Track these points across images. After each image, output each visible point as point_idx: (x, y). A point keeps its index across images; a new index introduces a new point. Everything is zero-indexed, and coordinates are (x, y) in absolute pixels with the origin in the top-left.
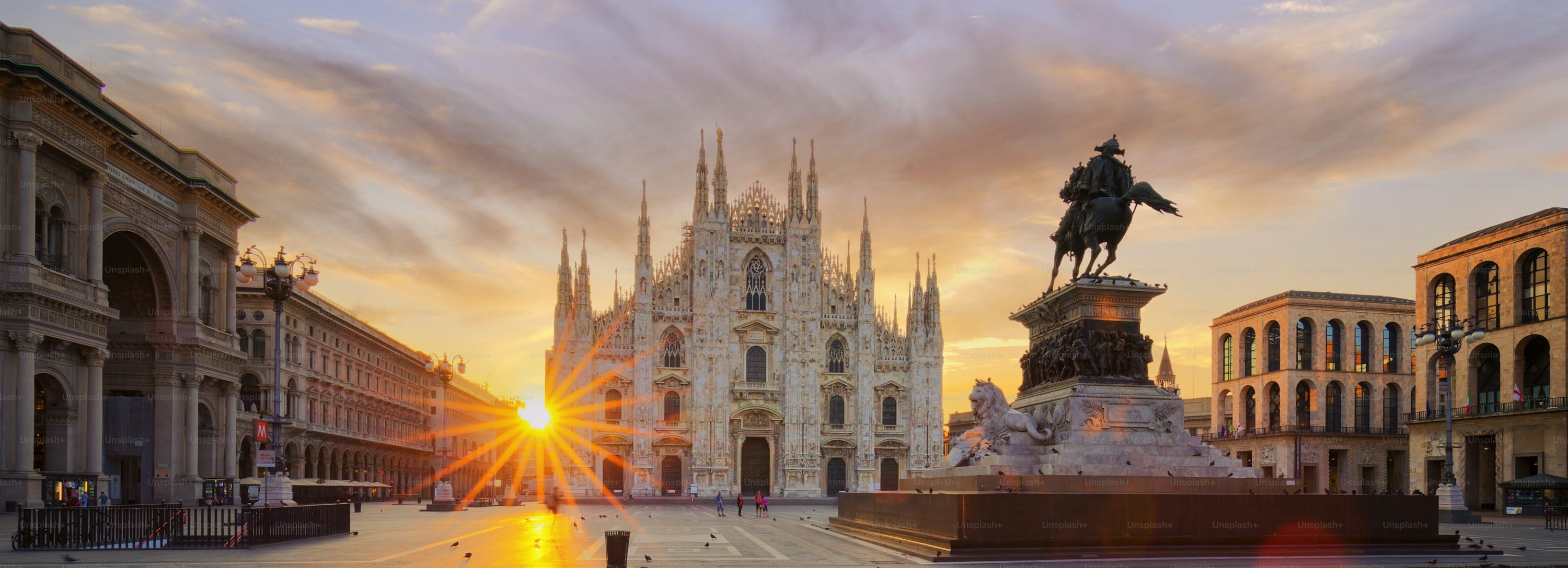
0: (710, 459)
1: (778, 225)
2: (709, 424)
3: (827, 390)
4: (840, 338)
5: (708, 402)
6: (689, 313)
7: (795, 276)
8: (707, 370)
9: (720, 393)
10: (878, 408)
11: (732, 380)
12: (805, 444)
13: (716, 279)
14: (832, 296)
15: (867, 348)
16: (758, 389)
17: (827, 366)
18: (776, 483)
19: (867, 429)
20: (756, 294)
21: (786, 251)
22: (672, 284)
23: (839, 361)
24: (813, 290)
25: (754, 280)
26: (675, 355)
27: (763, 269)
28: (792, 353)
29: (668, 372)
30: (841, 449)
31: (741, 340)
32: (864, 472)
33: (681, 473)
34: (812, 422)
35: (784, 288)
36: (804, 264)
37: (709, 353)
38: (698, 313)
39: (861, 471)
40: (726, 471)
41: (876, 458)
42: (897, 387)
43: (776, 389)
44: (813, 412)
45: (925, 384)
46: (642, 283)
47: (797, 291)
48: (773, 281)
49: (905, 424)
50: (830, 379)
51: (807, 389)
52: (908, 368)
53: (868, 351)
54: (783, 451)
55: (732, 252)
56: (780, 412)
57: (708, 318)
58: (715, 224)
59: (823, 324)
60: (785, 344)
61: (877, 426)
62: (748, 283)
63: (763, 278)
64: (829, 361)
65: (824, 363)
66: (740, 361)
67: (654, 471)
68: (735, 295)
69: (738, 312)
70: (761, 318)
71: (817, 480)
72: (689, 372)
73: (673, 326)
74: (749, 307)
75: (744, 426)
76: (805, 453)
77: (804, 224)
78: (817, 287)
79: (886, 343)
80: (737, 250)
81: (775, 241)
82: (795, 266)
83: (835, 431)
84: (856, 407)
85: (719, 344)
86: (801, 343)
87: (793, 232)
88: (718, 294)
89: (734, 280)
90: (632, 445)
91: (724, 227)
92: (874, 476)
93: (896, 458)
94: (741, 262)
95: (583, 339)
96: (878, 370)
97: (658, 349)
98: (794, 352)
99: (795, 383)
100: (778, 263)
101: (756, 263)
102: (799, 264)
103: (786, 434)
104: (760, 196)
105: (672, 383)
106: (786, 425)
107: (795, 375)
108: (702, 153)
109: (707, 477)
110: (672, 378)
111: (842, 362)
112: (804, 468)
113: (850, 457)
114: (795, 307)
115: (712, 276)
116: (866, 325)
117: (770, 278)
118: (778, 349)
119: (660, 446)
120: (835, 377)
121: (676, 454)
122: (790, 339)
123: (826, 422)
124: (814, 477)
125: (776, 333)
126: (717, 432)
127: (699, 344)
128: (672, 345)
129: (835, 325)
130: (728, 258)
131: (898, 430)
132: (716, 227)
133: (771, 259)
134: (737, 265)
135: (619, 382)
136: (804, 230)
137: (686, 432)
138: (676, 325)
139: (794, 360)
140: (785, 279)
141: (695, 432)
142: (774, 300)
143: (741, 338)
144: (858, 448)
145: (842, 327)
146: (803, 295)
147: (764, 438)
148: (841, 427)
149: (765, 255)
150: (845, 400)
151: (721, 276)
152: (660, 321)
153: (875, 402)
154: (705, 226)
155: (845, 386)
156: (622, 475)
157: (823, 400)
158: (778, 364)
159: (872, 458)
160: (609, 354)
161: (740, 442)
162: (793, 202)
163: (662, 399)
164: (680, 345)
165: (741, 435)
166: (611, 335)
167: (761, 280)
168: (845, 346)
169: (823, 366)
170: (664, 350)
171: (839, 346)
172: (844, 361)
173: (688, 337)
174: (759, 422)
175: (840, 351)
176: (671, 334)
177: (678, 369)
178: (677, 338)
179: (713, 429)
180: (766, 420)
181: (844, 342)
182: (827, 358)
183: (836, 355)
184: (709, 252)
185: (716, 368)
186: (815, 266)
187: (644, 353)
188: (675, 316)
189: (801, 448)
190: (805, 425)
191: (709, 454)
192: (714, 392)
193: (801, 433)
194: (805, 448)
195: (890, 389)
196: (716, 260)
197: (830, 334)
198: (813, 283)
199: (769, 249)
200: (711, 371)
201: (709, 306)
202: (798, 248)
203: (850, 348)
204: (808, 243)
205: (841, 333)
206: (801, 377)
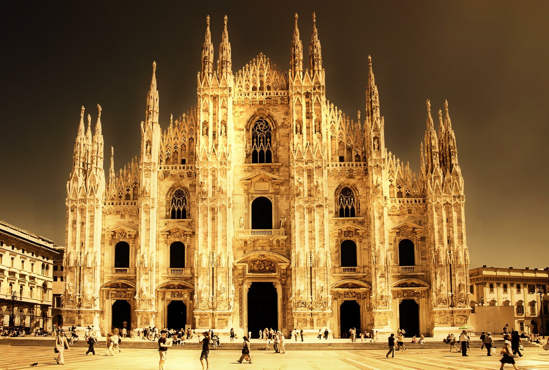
0: (213, 303)
2: (211, 270)
3: (337, 235)
4: (349, 186)
5: (210, 249)
6: (193, 170)
7: (299, 129)
8: (209, 219)
10: (394, 250)
11: (237, 229)
14: (340, 147)
16: (263, 235)
17: (336, 213)
18: (284, 325)
19: (382, 271)
20: (262, 151)
21: (289, 109)
22: (179, 146)
23: (350, 207)
24: (318, 140)
25: (260, 138)
26: (181, 209)
27: (268, 128)
29: (173, 225)
30: (354, 293)
31: (247, 192)
32: (380, 313)
35: (289, 142)
36: (308, 118)
37: (211, 204)
38: (201, 168)
39: (376, 312)
40: (229, 314)
41: (394, 299)
42: (414, 229)
43: (282, 235)
44: (321, 256)
46: (147, 145)
47: (301, 142)
48: (278, 137)
49: (424, 265)
50: (340, 224)
51: (315, 233)
53: (380, 194)
54: (291, 295)
55: (236, 114)
57: (211, 172)
58: (217, 90)
59: (331, 172)
60: (290, 192)
61: (393, 267)
62: (253, 142)
63: (269, 136)
64: (339, 207)
65: (333, 208)
66: (245, 211)
67: (159, 315)
68: (240, 152)
69: (243, 167)
71: (328, 321)
72: (193, 222)
73: (178, 184)
74: (255, 160)
75: (249, 273)
76: (313, 296)
77: (307, 83)
78: (322, 137)
79: (399, 187)
80: (242, 112)
81: (279, 102)
82: (298, 120)
83: (348, 274)
84: (370, 250)
85: (221, 196)
86: (306, 190)
87: (295, 91)
89: (239, 139)
90: (135, 291)
91: (227, 91)
93: (415, 298)
94: (245, 123)
95: (93, 197)
96: (392, 213)
97: (165, 203)
98: (300, 198)
99: (301, 228)
100: (283, 121)
101: (262, 124)
102: (303, 118)
103: (293, 278)
105: (177, 235)
106: (293, 270)
109: (210, 320)
110: (178, 230)
111: (353, 209)
112: (314, 311)
115: (214, 134)
116: (376, 170)
117: (275, 136)
118: (284, 198)
119: (165, 292)
120: (346, 223)
121: (181, 299)
123: (337, 266)
126: (220, 277)
128: (179, 200)
129: (343, 173)
130: (230, 117)
131: (417, 271)
134: (242, 126)
136: (307, 88)
137: (191, 278)
138: (181, 182)
141: (197, 277)
142: (280, 154)
143: (246, 190)
144: (374, 290)
145: (351, 175)
147: (271, 284)
148: (354, 270)
149: (269, 116)
150: (357, 244)
152: (166, 179)
155: (357, 230)
156: (130, 318)
157: (332, 245)
158: (284, 212)
159: (390, 299)
161: (246, 287)
162: (295, 65)
163: (168, 250)
164: (186, 200)
165: (247, 280)
166: (122, 194)
167: (267, 139)
168: (355, 192)
169: (332, 213)
170: (171, 205)
171: (350, 193)
172: (355, 207)
173: (192, 192)
174: (265, 268)
175: (351, 198)
176: (177, 191)
177: (184, 221)
178: (183, 194)
179: (215, 275)
180: (273, 265)
181: (354, 190)
182: (336, 205)
183: (347, 201)
184: (212, 114)
185: (218, 217)
186: (320, 118)
187: (147, 206)
188: (180, 173)
189: (309, 291)
190: (313, 268)
191: (211, 298)
192: (216, 239)
193: (309, 276)
194: (313, 291)
195: (406, 231)
196: (218, 120)
197: (338, 182)
198: (318, 133)
199: (273, 109)
200: (213, 220)
201: (211, 161)
202: (302, 103)
203: (361, 194)
204: (312, 98)
205: (351, 180)
206: (307, 222)
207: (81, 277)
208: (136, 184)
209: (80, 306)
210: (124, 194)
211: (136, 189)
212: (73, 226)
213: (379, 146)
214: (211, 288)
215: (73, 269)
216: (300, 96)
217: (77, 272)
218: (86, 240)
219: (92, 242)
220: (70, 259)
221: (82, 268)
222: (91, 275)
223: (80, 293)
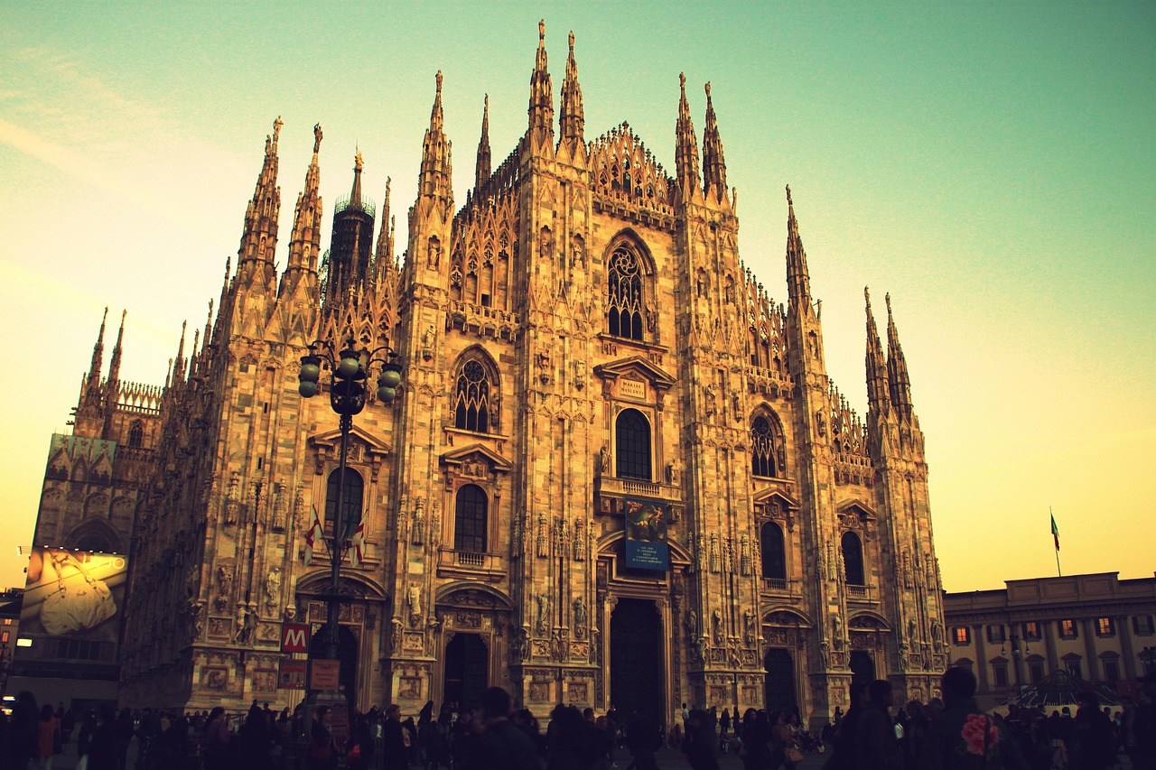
0: (559, 644)
2: (557, 562)
3: (760, 510)
4: (768, 415)
5: (554, 512)
6: (514, 325)
7: (702, 287)
8: (552, 443)
9: (578, 496)
11: (597, 472)
12: (736, 617)
13: (570, 264)
14: (750, 337)
15: (821, 435)
16: (642, 494)
19: (833, 591)
20: (625, 312)
21: (683, 245)
22: (479, 264)
23: (767, 457)
24: (732, 318)
25: (622, 286)
26: (478, 408)
27: (637, 271)
28: (705, 430)
29: (464, 442)
30: (784, 630)
31: (606, 394)
34: (746, 570)
35: (679, 309)
36: (716, 270)
37: (557, 408)
38: (535, 325)
42: (864, 513)
43: (674, 497)
44: (745, 552)
47: (707, 314)
48: (659, 292)
49: (877, 585)
50: (759, 489)
52: (880, 481)
53: (823, 440)
56: (688, 547)
57: (557, 338)
58: (569, 169)
62: (611, 291)
63: (637, 286)
64: (753, 453)
66: (605, 435)
67: (431, 669)
68: (595, 307)
69: (602, 339)
71: (760, 693)
72: (509, 445)
73: (477, 348)
74: (614, 329)
75: (618, 574)
76: (737, 637)
77: (711, 203)
78: (738, 315)
79: (836, 432)
80: (600, 224)
81: (661, 223)
82: (700, 271)
83: (775, 591)
85: (575, 393)
86: (719, 411)
87: (695, 212)
88: (574, 294)
90: (392, 603)
91: (584, 178)
93: (869, 649)
94: (603, 249)
97: (447, 390)
98: (709, 428)
99: (712, 487)
100: (665, 263)
101: (624, 256)
102: (708, 267)
104: (630, 148)
105: (475, 467)
107: (713, 472)
109: (553, 685)
110: (477, 456)
111: (772, 459)
112: (737, 669)
113: (800, 648)
114: (705, 343)
115: (562, 259)
116: (816, 395)
117: (650, 288)
118: (671, 420)
119: (448, 609)
120: (766, 486)
121: (477, 630)
122: (700, 401)
123: (765, 574)
124: (754, 687)
125: (669, 387)
126: (573, 582)
127: (538, 386)
128: (473, 387)
129: (762, 388)
130: (590, 232)
131: (868, 596)
132: (571, 175)
133: (654, 254)
134: (597, 253)
135: (363, 451)
136: (712, 213)
137: (501, 578)
138: (484, 346)
139: (711, 443)
140: (682, 292)
141: (530, 578)
142: (662, 327)
143: (607, 389)
145: (774, 395)
146: (718, 323)
147: (653, 602)
148: (782, 585)
149: (641, 246)
150: (786, 531)
151: (579, 263)
152: (458, 332)
154: (550, 168)
155: (785, 504)
158: (672, 450)
159: (847, 648)
161: (608, 608)
162: (690, 165)
163: (453, 501)
164: (487, 388)
165: (611, 592)
167: (633, 291)
168: (776, 428)
170: (457, 393)
171: (766, 428)
172: (775, 458)
173: (507, 373)
175: (768, 439)
176: (470, 364)
177: (487, 438)
178: (482, 374)
179: (564, 575)
181: (775, 423)
182: (751, 448)
183: (762, 444)
184: (558, 216)
185: (570, 443)
186: (733, 276)
187: (427, 391)
188: (487, 326)
189: (730, 624)
190: (734, 576)
191: (557, 632)
192: (566, 492)
193: (729, 593)
194: (736, 625)
195: (851, 517)
196: (571, 233)
197: (753, 404)
198: (731, 304)
199: (648, 235)
200: (559, 448)
201: (558, 314)
202: (706, 240)
203: (786, 434)
204: (722, 236)
205: (770, 404)
206: (722, 477)
207: (256, 555)
208: (384, 330)
209: (245, 636)
211: (384, 340)
212: (243, 411)
213: (816, 350)
214: (557, 607)
215: (235, 529)
216: (703, 226)
217: (244, 538)
218: (274, 452)
219: (290, 461)
220: (228, 501)
221: (259, 529)
222: (281, 552)
223: (247, 600)
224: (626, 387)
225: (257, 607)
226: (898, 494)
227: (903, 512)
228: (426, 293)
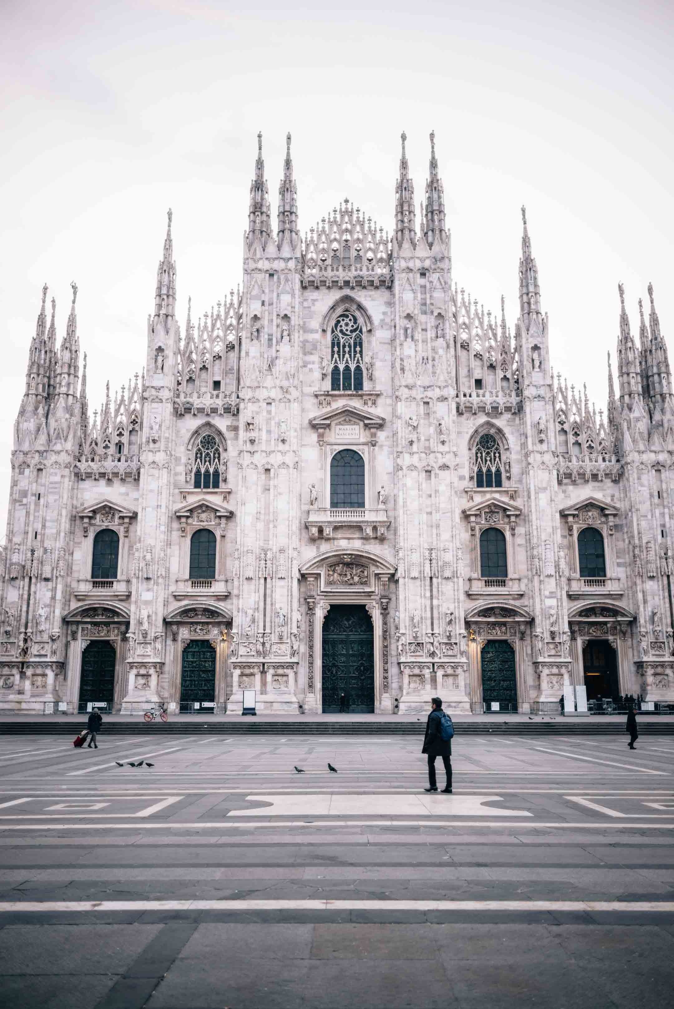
0: (263, 644)
1: (381, 260)
2: (262, 581)
3: (473, 519)
4: (492, 431)
5: (260, 544)
6: (233, 401)
7: (409, 331)
8: (260, 489)
9: (284, 529)
10: (570, 546)
11: (306, 508)
12: (436, 615)
13: (277, 342)
14: (475, 364)
15: (541, 441)
16: (350, 519)
17: (471, 478)
18: (386, 687)
19: (551, 585)
20: (347, 368)
21: (394, 295)
22: (211, 358)
23: (493, 469)
24: (441, 352)
25: (344, 346)
26: (211, 470)
27: (357, 329)
28: (407, 456)
29: (197, 497)
30: (504, 624)
31: (321, 440)
32: (551, 665)
33: (213, 671)
34: (448, 574)
35: (393, 354)
36: (425, 313)
37: (264, 461)
38: (247, 397)
39: (544, 664)
40: (291, 666)
41: (573, 639)
42: (603, 509)
43: (382, 517)
44: (448, 557)
45: (656, 500)
46: (157, 356)
47: (413, 355)
48: (374, 344)
49: (622, 576)
50: (478, 499)
51: (436, 517)
52: (621, 475)
53: (544, 447)
54: (397, 628)
55: (306, 304)
56: (390, 559)
57: (265, 406)
58: (276, 262)
59: (462, 407)
60: (395, 444)
61: (569, 580)
62: (333, 352)
64: (476, 469)
65: (466, 472)
66: (320, 474)
67: (167, 668)
68: (311, 370)
69: (316, 396)
70: (356, 404)
71: (462, 680)
72: (232, 496)
73: (208, 424)
74: (335, 385)
75: (326, 586)
76: (436, 631)
77: (422, 251)
78: (448, 347)
79: (576, 434)
80: (314, 301)
81: (376, 283)
82: (409, 317)
83: (492, 590)
84: (530, 546)
85: (281, 447)
86: (423, 438)
87: (403, 264)
88: (279, 366)
89: (309, 347)
90: (128, 624)
91: (292, 264)
92: (571, 673)
93: (611, 638)
94: (320, 319)
95: (58, 447)
96: (565, 481)
97: (184, 460)
98: (412, 454)
99: (413, 506)
100: (382, 317)
101: (346, 320)
102: (416, 312)
103: (401, 597)
104: (351, 221)
105: (204, 516)
106: (401, 581)
107: (414, 493)
108: (260, 164)
109: (258, 677)
110: (204, 507)
111: (498, 471)
112: (436, 660)
113: (522, 639)
114: (410, 381)
115: (270, 340)
116: (537, 404)
117: (369, 342)
118: (384, 452)
119: (179, 623)
120: (488, 496)
121: (206, 638)
122: (404, 433)
123: (475, 575)
124: (455, 676)
125: (381, 426)
126: (277, 596)
127: (249, 447)
128: (208, 454)
129: (482, 409)
130: (296, 310)
131: (611, 587)
132: (279, 265)
133: (371, 312)
134: (315, 324)
135: (117, 516)
136: (422, 260)
137: (226, 597)
138: (212, 423)
139: (413, 467)
140: (393, 340)
141: (238, 596)
142: (377, 374)
143: (321, 436)
144: (538, 621)
145: (496, 413)
146: (425, 360)
147: (364, 606)
148: (503, 583)
149: (360, 307)
150: (508, 534)
151: (286, 338)
152: (188, 416)
153: (564, 537)
154: (260, 265)
155: (505, 510)
156: (113, 676)
157: (465, 536)
158: (385, 477)
159: (566, 638)
160: (102, 471)
161: (320, 614)
162: (402, 221)
163: (187, 542)
164: (219, 454)
165: (322, 601)
166: (109, 441)
167: (355, 347)
168: (502, 442)
169: (465, 479)
170: (194, 462)
171: (492, 444)
172: (502, 469)
173: (232, 439)
174: (353, 578)
175: (495, 453)
176: (204, 437)
177: (216, 493)
178: (215, 444)
179: (268, 592)
180: (366, 573)
181: (501, 438)
182: (471, 464)
183: (488, 459)
184: (266, 303)
185: (275, 486)
186: (443, 313)
187: (155, 466)
188: (212, 406)
189: (429, 622)
190: (434, 580)
191: (261, 635)
192: (271, 526)
193: (428, 594)
194: (436, 622)
195: (590, 514)
196: (278, 315)
197: (474, 425)
198: (441, 340)
199: (366, 296)
200: (267, 492)
201: (265, 385)
202: (414, 288)
203: (511, 445)
204: (431, 279)
205: (494, 421)
206: (424, 496)
207: (32, 597)
208: (134, 424)
209: (25, 652)
210: (112, 442)
211: (134, 433)
212: (22, 502)
213: (540, 363)
214: (262, 616)
215: (17, 582)
216: (411, 275)
217: (23, 588)
218: (44, 526)
219: (54, 531)
220: (12, 564)
221: (34, 580)
222: (49, 594)
223: (26, 628)
224: (341, 432)
225: (32, 633)
226: (642, 485)
227: (649, 503)
228: (153, 392)
